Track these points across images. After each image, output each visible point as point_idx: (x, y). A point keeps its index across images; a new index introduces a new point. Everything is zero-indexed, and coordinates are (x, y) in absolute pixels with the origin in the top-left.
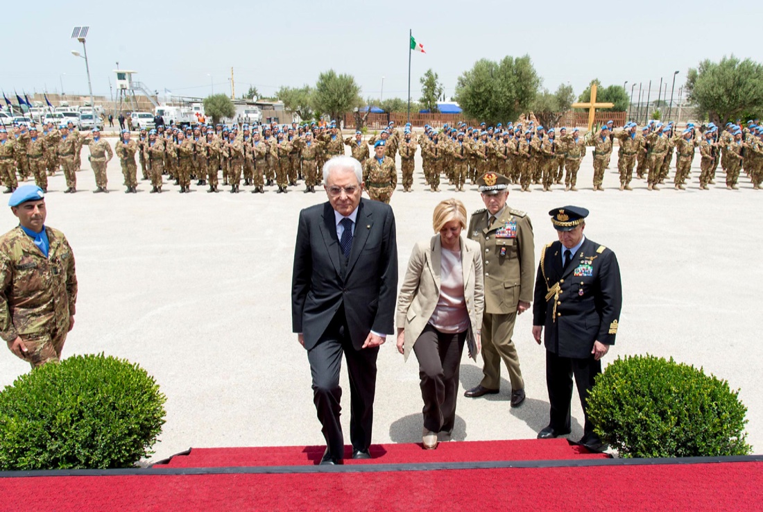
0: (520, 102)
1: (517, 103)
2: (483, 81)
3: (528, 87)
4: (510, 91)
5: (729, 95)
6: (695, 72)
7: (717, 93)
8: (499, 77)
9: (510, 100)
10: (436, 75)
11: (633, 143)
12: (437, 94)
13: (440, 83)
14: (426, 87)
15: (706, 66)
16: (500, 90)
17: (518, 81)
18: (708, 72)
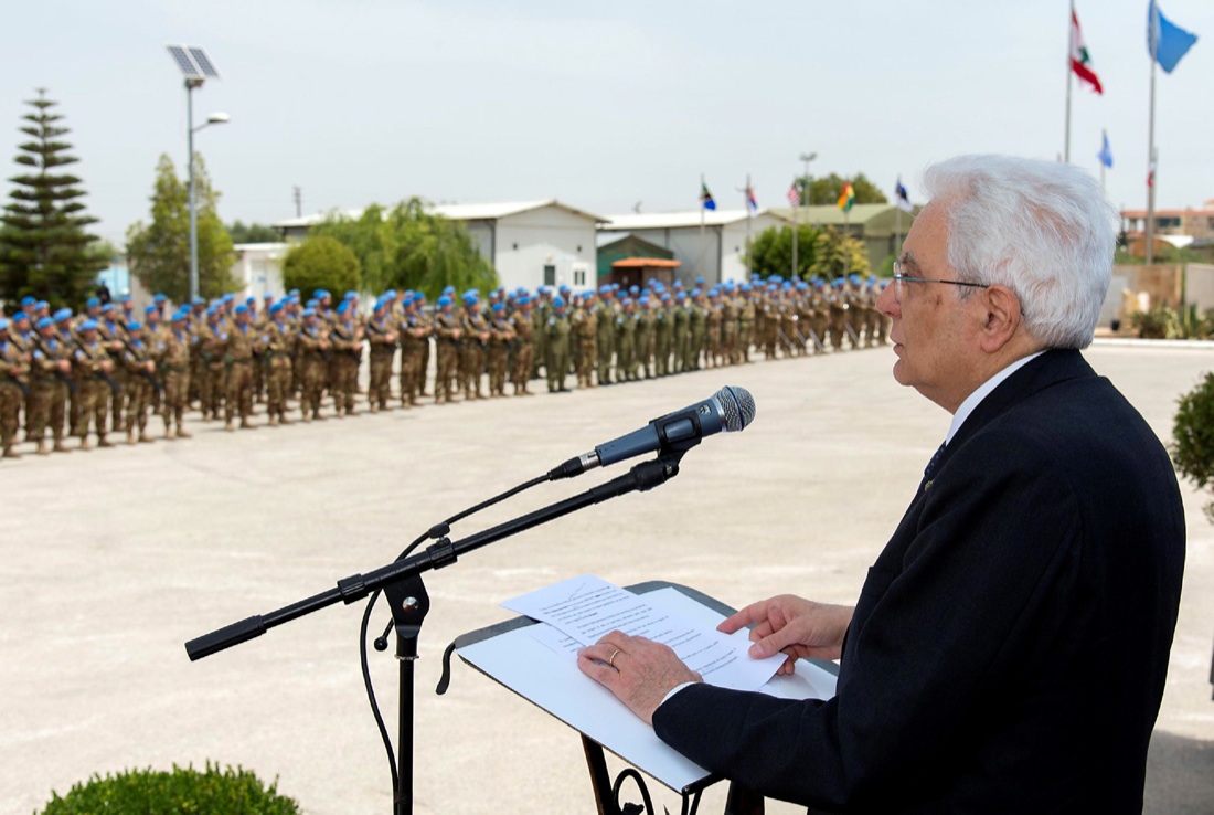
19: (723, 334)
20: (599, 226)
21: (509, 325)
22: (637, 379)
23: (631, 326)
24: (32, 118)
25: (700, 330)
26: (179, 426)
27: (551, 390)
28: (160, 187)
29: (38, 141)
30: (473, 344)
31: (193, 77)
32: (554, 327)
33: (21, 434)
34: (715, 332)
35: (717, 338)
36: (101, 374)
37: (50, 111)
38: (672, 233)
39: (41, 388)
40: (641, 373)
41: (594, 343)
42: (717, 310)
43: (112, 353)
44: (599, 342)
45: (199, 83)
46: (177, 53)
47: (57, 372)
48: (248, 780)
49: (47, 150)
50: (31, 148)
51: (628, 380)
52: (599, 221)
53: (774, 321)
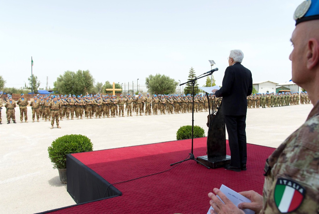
0: (87, 88)
1: (86, 88)
2: (70, 79)
3: (90, 82)
4: (83, 84)
5: (160, 86)
6: (148, 79)
7: (156, 85)
8: (76, 78)
9: (83, 87)
10: (37, 77)
11: (140, 100)
12: (38, 85)
13: (38, 81)
14: (31, 82)
15: (151, 76)
16: (77, 83)
17: (85, 80)
18: (152, 79)
19: (294, 100)
20: (276, 85)
21: (256, 97)
22: (278, 106)
23: (277, 98)
24: (191, 71)
25: (289, 99)
26: (207, 110)
27: (263, 108)
28: (207, 80)
29: (191, 74)
30: (250, 100)
31: (212, 64)
32: (263, 98)
33: (187, 111)
34: (292, 100)
35: (293, 100)
36: (197, 103)
37: (193, 70)
38: (290, 86)
39: (189, 104)
40: (278, 105)
41: (270, 100)
42: (293, 96)
43: (198, 100)
44: (271, 101)
45: (213, 65)
46: (210, 61)
47: (191, 102)
48: (200, 128)
49: (192, 75)
50: (190, 75)
51: (276, 106)
52: (276, 84)
53: (304, 98)
